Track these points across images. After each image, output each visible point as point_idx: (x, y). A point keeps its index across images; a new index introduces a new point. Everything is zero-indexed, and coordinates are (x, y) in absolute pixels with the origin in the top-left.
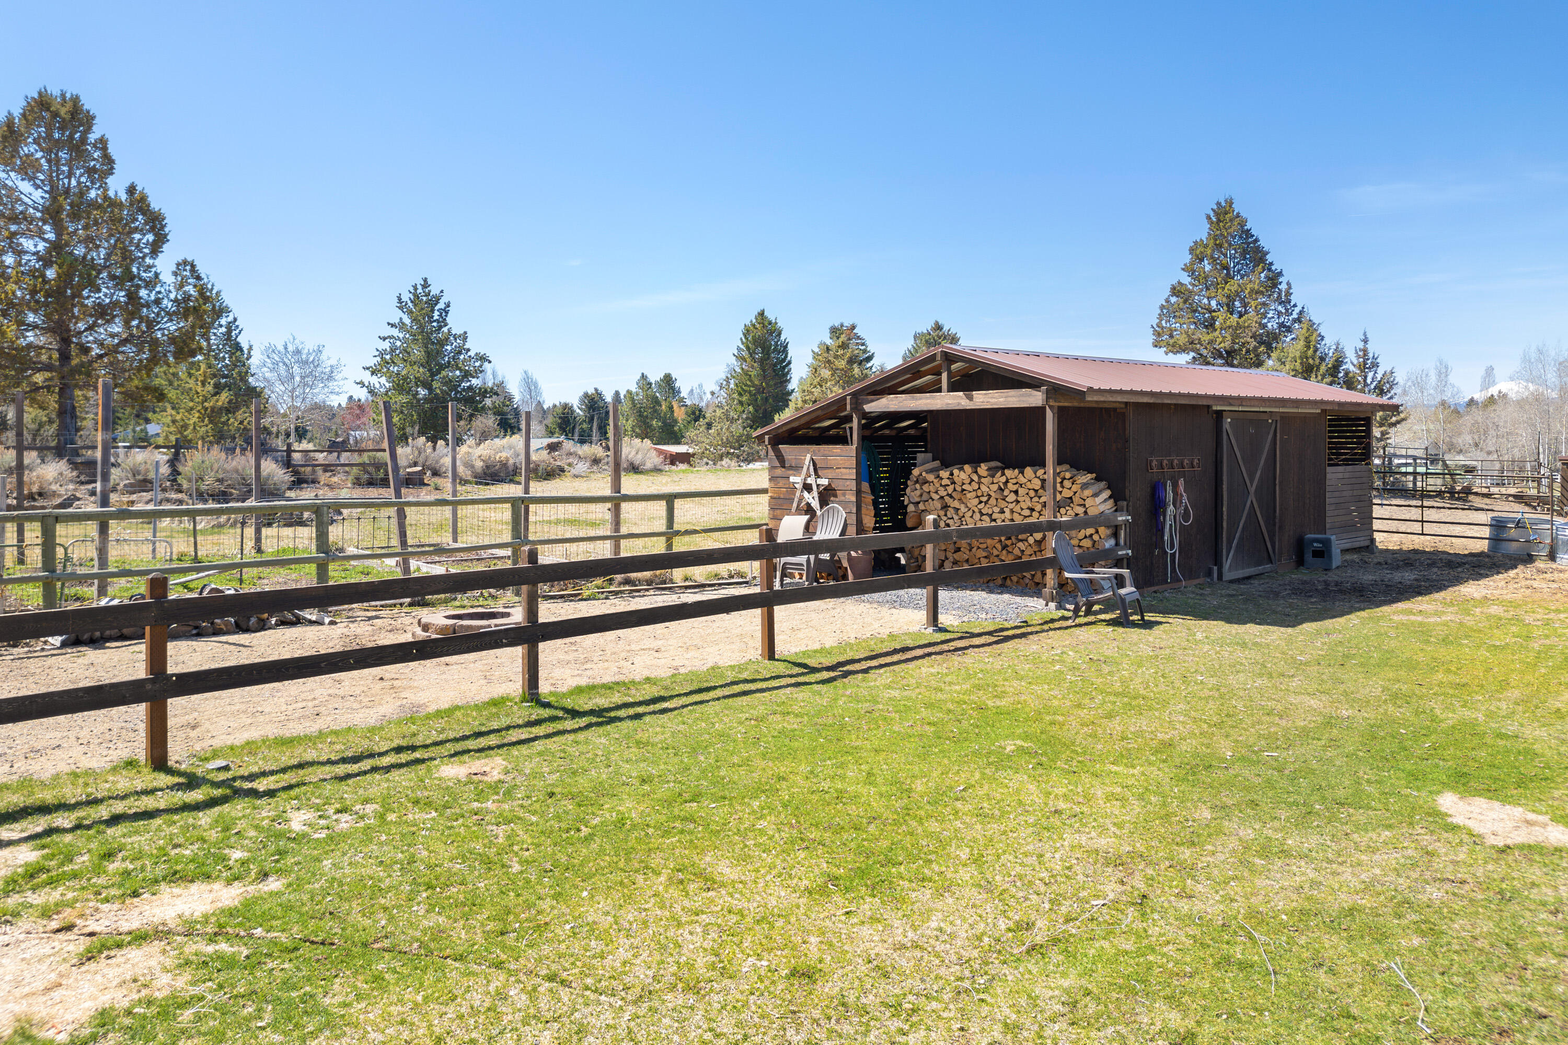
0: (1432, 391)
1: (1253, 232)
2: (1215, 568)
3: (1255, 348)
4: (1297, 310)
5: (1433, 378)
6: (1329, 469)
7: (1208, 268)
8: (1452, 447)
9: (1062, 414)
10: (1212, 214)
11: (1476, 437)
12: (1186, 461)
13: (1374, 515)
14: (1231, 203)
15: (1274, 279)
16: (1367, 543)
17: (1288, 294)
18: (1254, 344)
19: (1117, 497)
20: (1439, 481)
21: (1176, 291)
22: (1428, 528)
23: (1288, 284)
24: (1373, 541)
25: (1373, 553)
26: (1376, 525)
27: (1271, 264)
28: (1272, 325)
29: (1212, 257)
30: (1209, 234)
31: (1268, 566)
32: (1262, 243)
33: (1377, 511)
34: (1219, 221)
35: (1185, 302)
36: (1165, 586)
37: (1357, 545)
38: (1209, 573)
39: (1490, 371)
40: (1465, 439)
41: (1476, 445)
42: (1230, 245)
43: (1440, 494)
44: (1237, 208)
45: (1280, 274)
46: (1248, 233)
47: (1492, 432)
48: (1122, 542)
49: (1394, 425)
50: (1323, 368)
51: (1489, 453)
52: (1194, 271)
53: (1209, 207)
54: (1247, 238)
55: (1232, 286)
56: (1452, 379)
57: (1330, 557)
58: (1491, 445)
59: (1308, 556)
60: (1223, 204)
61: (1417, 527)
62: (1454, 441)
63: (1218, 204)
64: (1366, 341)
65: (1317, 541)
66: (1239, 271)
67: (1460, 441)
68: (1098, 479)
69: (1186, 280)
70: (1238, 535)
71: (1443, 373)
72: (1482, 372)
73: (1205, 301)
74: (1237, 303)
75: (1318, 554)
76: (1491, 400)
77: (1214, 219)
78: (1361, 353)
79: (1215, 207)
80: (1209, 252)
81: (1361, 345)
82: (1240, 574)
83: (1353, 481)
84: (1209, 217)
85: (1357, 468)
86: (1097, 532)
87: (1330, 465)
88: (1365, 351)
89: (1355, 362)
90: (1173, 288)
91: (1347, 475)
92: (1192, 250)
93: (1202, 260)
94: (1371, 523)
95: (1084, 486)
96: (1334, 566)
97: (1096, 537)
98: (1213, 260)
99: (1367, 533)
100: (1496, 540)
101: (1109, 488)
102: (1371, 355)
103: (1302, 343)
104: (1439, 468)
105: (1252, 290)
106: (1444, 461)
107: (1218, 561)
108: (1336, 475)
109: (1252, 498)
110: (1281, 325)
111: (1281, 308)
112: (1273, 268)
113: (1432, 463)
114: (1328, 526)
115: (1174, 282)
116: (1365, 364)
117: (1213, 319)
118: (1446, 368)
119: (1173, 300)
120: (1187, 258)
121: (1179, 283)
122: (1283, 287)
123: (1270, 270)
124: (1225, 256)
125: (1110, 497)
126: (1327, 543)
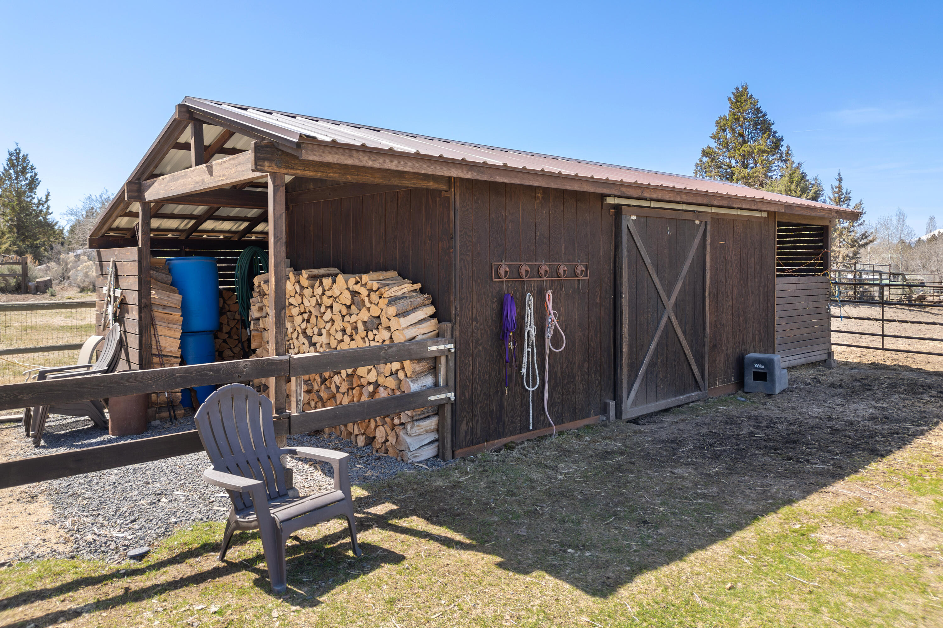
0: (894, 231)
1: (763, 109)
2: (612, 404)
5: (895, 222)
6: (778, 280)
7: (729, 136)
10: (732, 96)
11: (924, 262)
12: (562, 268)
13: (832, 328)
14: (746, 89)
15: (777, 144)
16: (825, 357)
17: (788, 154)
19: (442, 316)
20: (900, 291)
21: (705, 153)
23: (788, 147)
24: (830, 354)
25: (830, 367)
26: (834, 338)
27: (775, 132)
29: (731, 128)
30: (730, 111)
31: (694, 395)
32: (768, 117)
34: (737, 101)
35: (712, 161)
36: (526, 435)
37: (813, 359)
39: (932, 218)
41: (924, 267)
42: (745, 118)
43: (900, 303)
44: (750, 92)
45: (781, 139)
46: (758, 110)
47: (935, 258)
48: (441, 382)
49: (864, 246)
51: (932, 272)
52: (719, 139)
53: (730, 92)
54: (758, 113)
55: (746, 148)
56: (907, 222)
57: (773, 381)
59: (749, 379)
60: (740, 89)
61: (877, 341)
63: (737, 89)
64: (840, 180)
65: (759, 361)
66: (752, 138)
68: (422, 291)
69: (714, 145)
70: (646, 360)
71: (902, 217)
72: (927, 220)
73: (728, 160)
74: (751, 161)
75: (760, 376)
76: (934, 238)
77: (734, 101)
78: (837, 190)
79: (735, 91)
80: (729, 124)
81: (836, 184)
82: (649, 409)
83: (808, 292)
84: (730, 99)
85: (813, 279)
86: (403, 368)
87: (778, 276)
88: (840, 188)
89: (832, 196)
90: (704, 151)
91: (801, 286)
92: (717, 123)
93: (724, 130)
94: (829, 336)
95: (398, 300)
96: (777, 391)
97: (401, 375)
98: (733, 130)
99: (823, 346)
101: (433, 303)
102: (844, 191)
103: (786, 179)
104: (900, 281)
105: (761, 151)
106: (903, 276)
107: (617, 397)
108: (786, 287)
109: (670, 313)
111: (782, 165)
112: (777, 135)
113: (894, 277)
114: (776, 342)
115: (705, 147)
116: (840, 199)
117: (733, 173)
118: (903, 215)
119: (705, 159)
120: (714, 129)
121: (709, 147)
122: (784, 149)
123: (774, 137)
124: (742, 126)
125: (432, 316)
126: (769, 364)
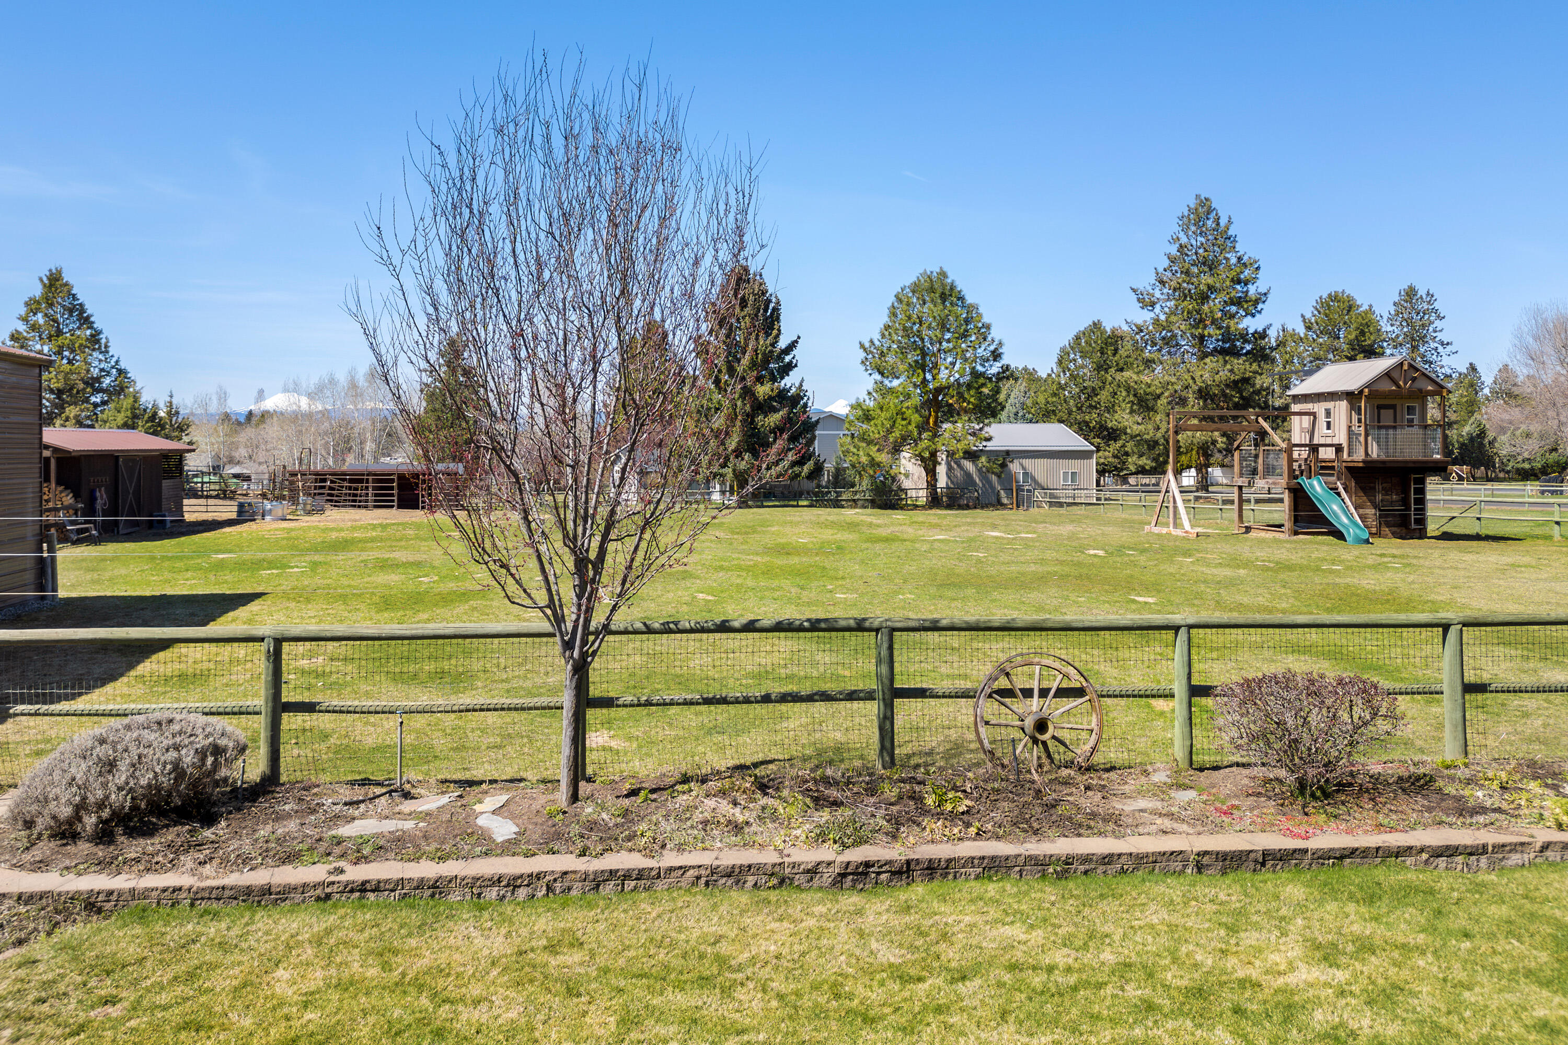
1: (78, 297)
3: (84, 389)
4: (114, 359)
6: (163, 480)
7: (41, 321)
8: (232, 461)
9: (59, 461)
10: (45, 279)
11: (250, 450)
13: (184, 504)
14: (61, 273)
15: (96, 335)
17: (106, 346)
18: (81, 386)
19: (76, 496)
21: (13, 335)
22: (210, 509)
23: (107, 339)
24: (183, 516)
25: (183, 519)
27: (94, 324)
28: (95, 372)
29: (43, 311)
30: (42, 294)
32: (87, 306)
33: (186, 502)
34: (51, 285)
38: (113, 531)
39: (261, 389)
40: (242, 452)
41: (250, 457)
42: (59, 304)
44: (66, 277)
45: (100, 332)
46: (74, 297)
47: (262, 446)
50: (146, 416)
51: (260, 463)
52: (28, 322)
53: (44, 273)
54: (74, 300)
55: (63, 339)
58: (261, 456)
59: (155, 523)
60: (55, 273)
62: (233, 454)
63: (51, 272)
64: (171, 396)
66: (66, 325)
67: (236, 455)
68: (66, 489)
69: (22, 327)
71: (223, 396)
75: (160, 522)
76: (266, 413)
77: (47, 284)
79: (48, 274)
80: (41, 306)
81: (168, 399)
82: (125, 531)
83: (174, 487)
84: (41, 280)
85: (176, 481)
86: (68, 512)
88: (171, 403)
91: (171, 484)
92: (26, 302)
93: (35, 313)
94: (182, 509)
95: (61, 492)
96: (167, 527)
97: (68, 515)
99: (181, 513)
100: (240, 513)
101: (72, 492)
102: (175, 406)
104: (218, 478)
105: (81, 345)
107: (117, 526)
108: (166, 483)
109: (131, 496)
110: (102, 370)
111: (101, 357)
112: (96, 328)
114: (163, 509)
116: (171, 409)
120: (23, 311)
122: (103, 341)
123: (92, 327)
125: (73, 497)
